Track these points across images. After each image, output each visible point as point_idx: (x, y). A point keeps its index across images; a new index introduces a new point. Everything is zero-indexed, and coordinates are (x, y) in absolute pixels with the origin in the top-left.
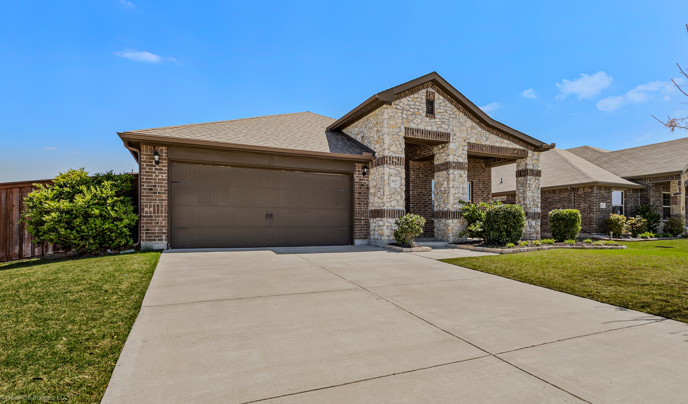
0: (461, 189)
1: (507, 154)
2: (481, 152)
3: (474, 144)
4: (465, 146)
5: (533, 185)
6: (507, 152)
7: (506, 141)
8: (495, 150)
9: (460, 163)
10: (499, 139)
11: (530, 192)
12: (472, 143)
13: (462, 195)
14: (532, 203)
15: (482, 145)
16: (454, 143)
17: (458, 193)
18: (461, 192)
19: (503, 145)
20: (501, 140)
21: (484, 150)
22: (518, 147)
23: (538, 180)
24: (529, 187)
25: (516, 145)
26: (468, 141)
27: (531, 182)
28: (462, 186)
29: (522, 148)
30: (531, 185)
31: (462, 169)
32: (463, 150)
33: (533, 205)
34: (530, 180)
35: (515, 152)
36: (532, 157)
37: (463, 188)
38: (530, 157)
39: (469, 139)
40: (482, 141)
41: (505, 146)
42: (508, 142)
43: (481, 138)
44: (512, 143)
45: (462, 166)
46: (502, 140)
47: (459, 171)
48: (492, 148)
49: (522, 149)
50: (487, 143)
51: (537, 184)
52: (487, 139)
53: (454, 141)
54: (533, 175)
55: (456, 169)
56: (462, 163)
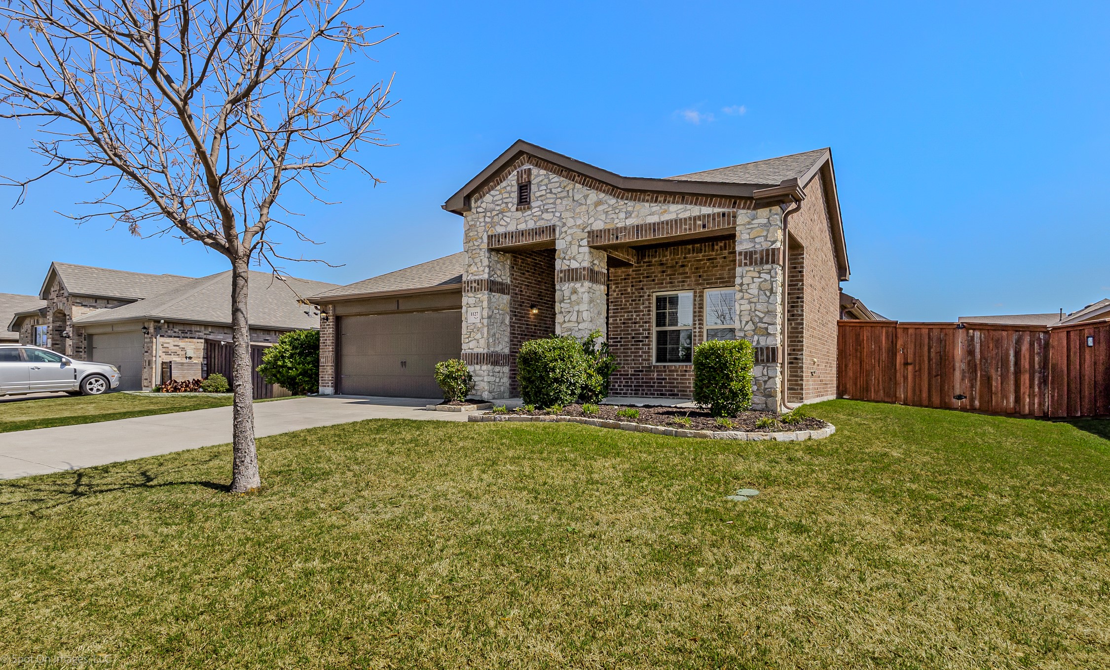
0: (575, 314)
1: (676, 232)
2: (615, 242)
3: (601, 231)
4: (582, 240)
5: (752, 286)
6: (676, 228)
7: (674, 208)
8: (646, 231)
9: (573, 270)
10: (655, 207)
11: (742, 302)
12: (597, 231)
13: (576, 325)
14: (750, 326)
15: (617, 228)
16: (563, 239)
17: (569, 321)
18: (574, 318)
19: (666, 217)
20: (663, 207)
21: (621, 238)
22: (707, 210)
23: (770, 273)
24: (741, 291)
25: (703, 208)
26: (588, 229)
27: (746, 280)
28: (576, 308)
29: (717, 210)
30: (745, 287)
31: (576, 280)
32: (580, 246)
33: (754, 331)
34: (742, 277)
35: (699, 223)
36: (749, 223)
37: (578, 312)
38: (744, 225)
39: (591, 224)
40: (616, 221)
41: (673, 216)
42: (680, 206)
43: (614, 216)
44: (689, 207)
45: (576, 276)
46: (665, 207)
47: (572, 284)
48: (638, 228)
49: (719, 214)
50: (631, 222)
51: (766, 280)
52: (628, 215)
53: (563, 235)
54: (751, 264)
55: (565, 281)
56: (577, 269)
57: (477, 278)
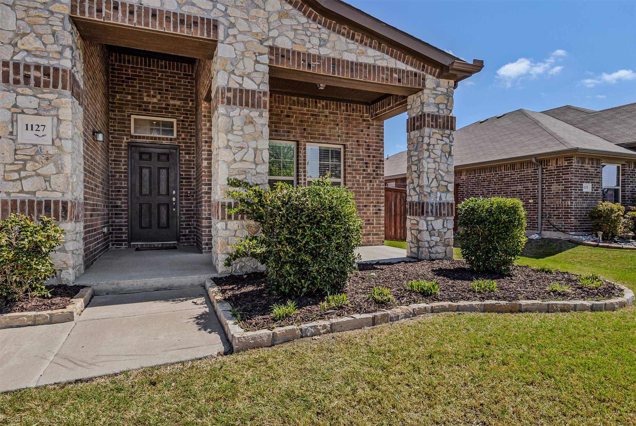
0: (251, 151)
1: (374, 79)
2: (306, 70)
3: (288, 51)
4: (260, 54)
5: (437, 147)
6: (374, 74)
7: (371, 52)
8: (343, 68)
9: (247, 91)
10: (353, 46)
11: (429, 160)
12: (283, 49)
13: (253, 166)
14: (434, 184)
15: (309, 54)
16: (231, 44)
17: (242, 160)
18: (250, 157)
19: (363, 60)
20: (360, 48)
21: (314, 67)
22: (401, 65)
23: (448, 138)
24: (428, 150)
25: (398, 62)
26: (270, 43)
27: (433, 141)
28: (253, 144)
29: (410, 68)
30: (431, 147)
31: (253, 106)
32: (257, 62)
33: (437, 187)
34: (429, 137)
35: (395, 76)
36: (434, 89)
37: (256, 149)
38: (430, 89)
39: (274, 38)
40: (308, 45)
41: (371, 61)
42: (378, 53)
43: (306, 39)
44: (387, 57)
45: (253, 100)
46: (362, 48)
47: (246, 111)
48: (335, 62)
49: (412, 72)
50: (324, 52)
51: (446, 144)
52: (323, 43)
53: (230, 39)
54: (436, 127)
55: (235, 104)
56: (253, 92)
57: (43, 62)
